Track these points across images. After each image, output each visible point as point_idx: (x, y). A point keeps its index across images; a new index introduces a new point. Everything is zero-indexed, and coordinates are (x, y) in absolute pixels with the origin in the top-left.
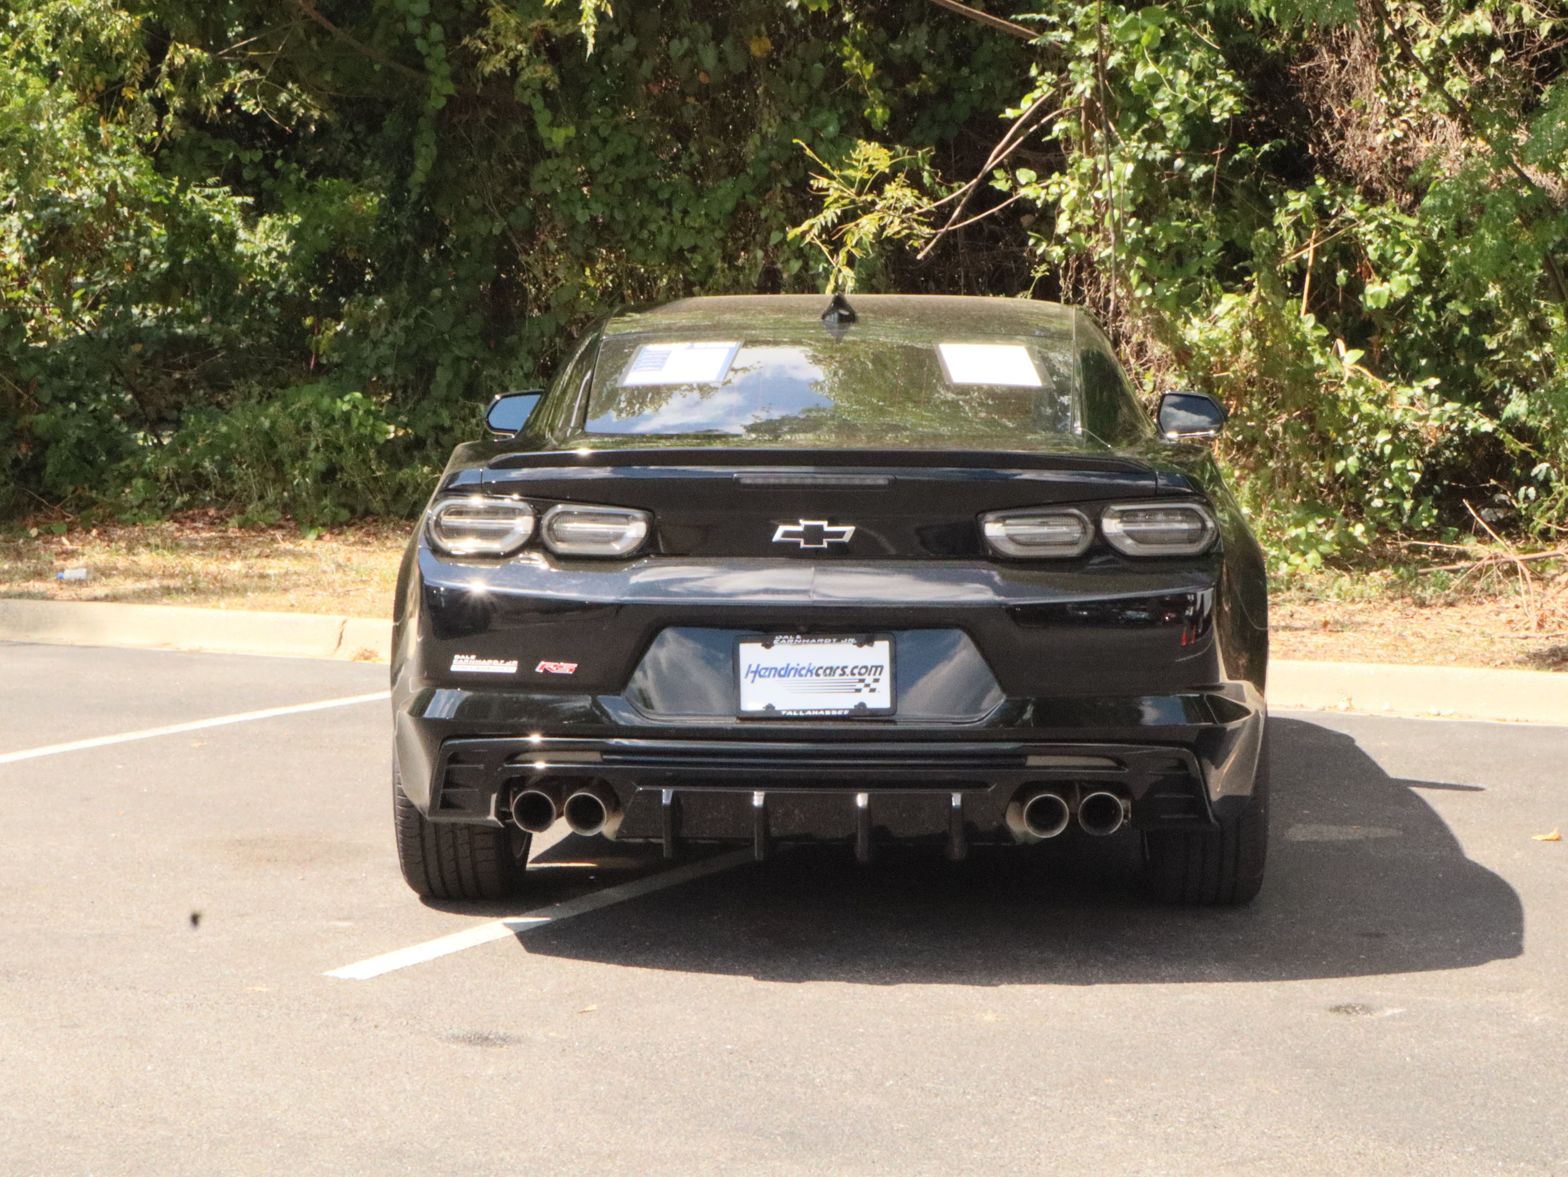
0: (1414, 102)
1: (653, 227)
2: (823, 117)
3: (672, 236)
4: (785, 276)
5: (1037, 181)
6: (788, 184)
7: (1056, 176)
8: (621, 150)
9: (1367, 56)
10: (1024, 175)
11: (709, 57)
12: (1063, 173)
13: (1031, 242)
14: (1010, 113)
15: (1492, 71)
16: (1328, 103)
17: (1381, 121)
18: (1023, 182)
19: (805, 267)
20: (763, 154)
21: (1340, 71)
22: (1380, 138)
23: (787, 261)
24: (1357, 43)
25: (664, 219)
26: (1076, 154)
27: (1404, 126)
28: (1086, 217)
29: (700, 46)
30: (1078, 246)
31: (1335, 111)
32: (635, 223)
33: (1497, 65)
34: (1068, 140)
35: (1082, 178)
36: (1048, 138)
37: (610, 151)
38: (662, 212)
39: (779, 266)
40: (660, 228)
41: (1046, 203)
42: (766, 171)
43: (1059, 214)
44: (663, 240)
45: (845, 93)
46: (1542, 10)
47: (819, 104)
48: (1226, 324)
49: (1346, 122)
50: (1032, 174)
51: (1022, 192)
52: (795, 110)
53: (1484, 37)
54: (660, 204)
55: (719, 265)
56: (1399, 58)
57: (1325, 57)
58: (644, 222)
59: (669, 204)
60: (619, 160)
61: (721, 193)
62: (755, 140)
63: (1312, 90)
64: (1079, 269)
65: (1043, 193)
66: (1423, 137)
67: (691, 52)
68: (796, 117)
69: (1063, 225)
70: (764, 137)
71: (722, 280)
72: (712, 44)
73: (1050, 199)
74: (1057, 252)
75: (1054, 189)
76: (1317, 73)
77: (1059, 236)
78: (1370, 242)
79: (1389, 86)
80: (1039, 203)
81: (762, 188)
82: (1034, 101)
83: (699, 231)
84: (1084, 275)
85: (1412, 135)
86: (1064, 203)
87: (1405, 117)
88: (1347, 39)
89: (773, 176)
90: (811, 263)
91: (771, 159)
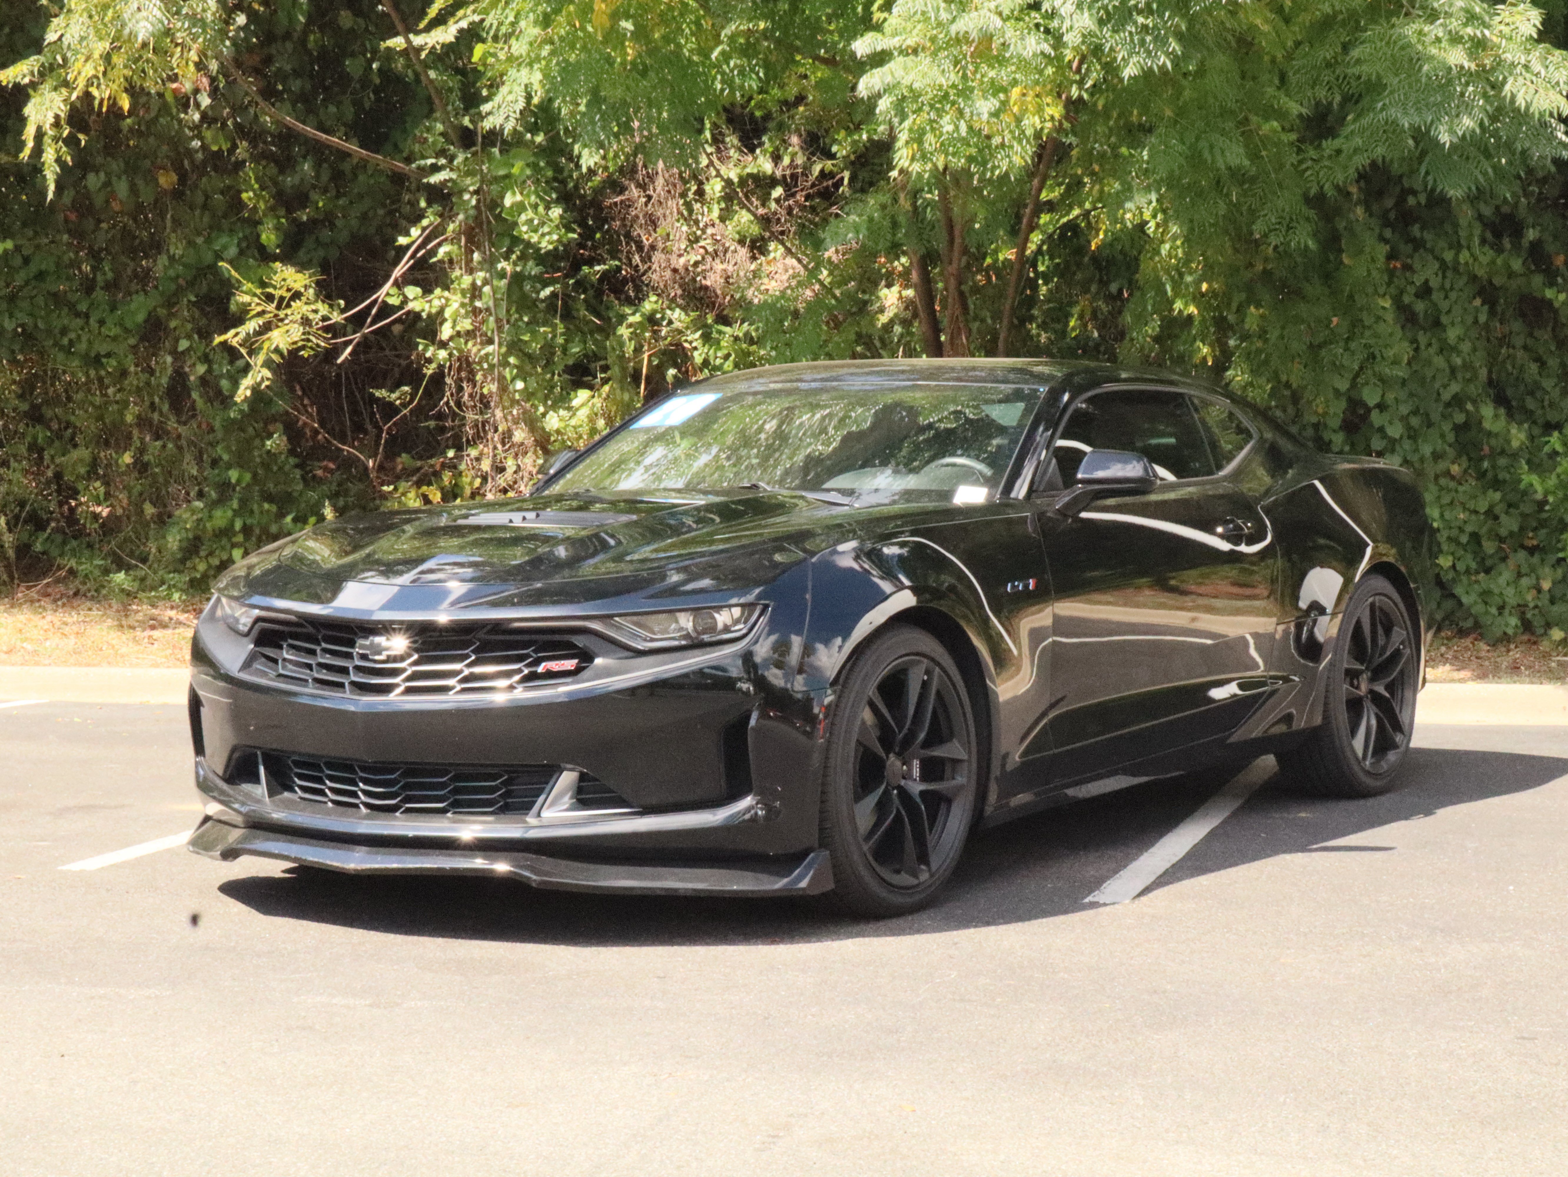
0: (710, 231)
1: (73, 335)
2: (224, 240)
3: (90, 342)
4: (192, 378)
5: (423, 296)
6: (193, 299)
7: (438, 291)
8: (43, 267)
9: (669, 192)
10: (412, 291)
11: (122, 188)
12: (447, 288)
13: (421, 347)
14: (402, 241)
15: (773, 206)
16: (637, 231)
17: (683, 246)
18: (411, 296)
19: (210, 371)
20: (171, 273)
21: (646, 204)
22: (682, 260)
23: (194, 365)
24: (660, 181)
25: (82, 329)
26: (457, 273)
27: (702, 251)
28: (466, 324)
29: (114, 179)
30: (460, 351)
31: (644, 238)
32: (57, 331)
33: (777, 201)
34: (451, 261)
35: (463, 293)
36: (434, 260)
37: (33, 268)
38: (80, 322)
39: (187, 369)
40: (79, 337)
41: (429, 315)
42: (173, 287)
43: (441, 324)
44: (83, 346)
45: (244, 220)
46: (813, 154)
47: (220, 229)
48: (583, 414)
49: (653, 247)
50: (418, 291)
51: (411, 306)
52: (199, 234)
53: (765, 177)
54: (78, 315)
55: (132, 369)
56: (695, 193)
57: (634, 192)
58: (64, 331)
59: (87, 316)
60: (41, 276)
61: (133, 306)
62: (163, 260)
63: (624, 219)
64: (459, 369)
65: (427, 307)
66: (718, 261)
67: (108, 184)
68: (200, 240)
69: (446, 332)
70: (172, 258)
71: (135, 382)
72: (124, 177)
73: (434, 311)
74: (442, 354)
75: (437, 303)
76: (628, 204)
77: (441, 341)
78: (695, 348)
79: (689, 217)
80: (424, 315)
81: (170, 302)
82: (424, 229)
83: (115, 339)
84: (463, 374)
85: (709, 259)
86: (447, 313)
87: (702, 243)
88: (651, 178)
89: (179, 291)
90: (215, 366)
91: (178, 277)
